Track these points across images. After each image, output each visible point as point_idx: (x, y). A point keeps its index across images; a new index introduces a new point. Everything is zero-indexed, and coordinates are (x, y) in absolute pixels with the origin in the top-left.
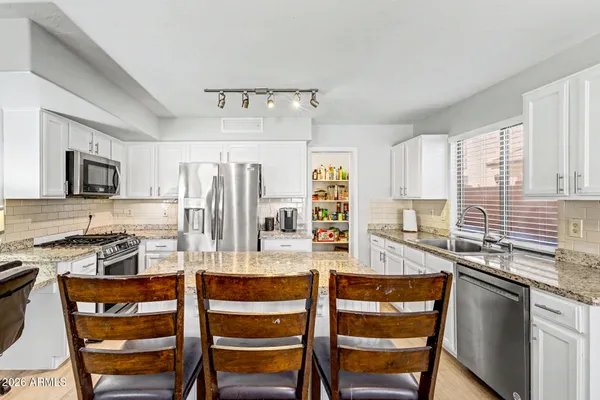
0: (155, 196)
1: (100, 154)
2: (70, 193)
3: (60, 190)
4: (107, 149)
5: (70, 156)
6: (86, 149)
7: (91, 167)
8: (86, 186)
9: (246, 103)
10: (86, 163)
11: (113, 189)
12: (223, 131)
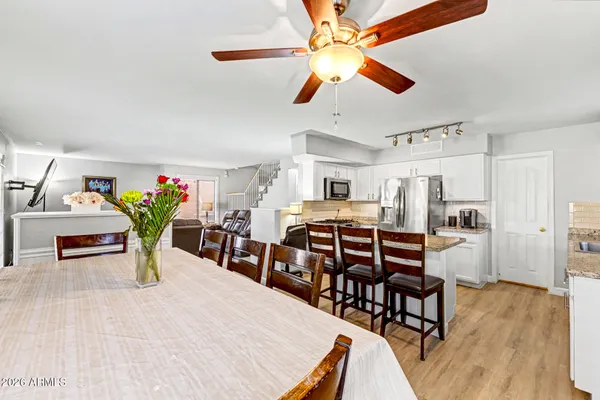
0: (371, 199)
1: (341, 177)
2: (325, 198)
3: (322, 198)
4: (344, 174)
5: (325, 180)
6: (333, 176)
7: (335, 185)
8: (333, 194)
9: (410, 141)
10: (332, 183)
11: (347, 195)
12: (412, 154)
